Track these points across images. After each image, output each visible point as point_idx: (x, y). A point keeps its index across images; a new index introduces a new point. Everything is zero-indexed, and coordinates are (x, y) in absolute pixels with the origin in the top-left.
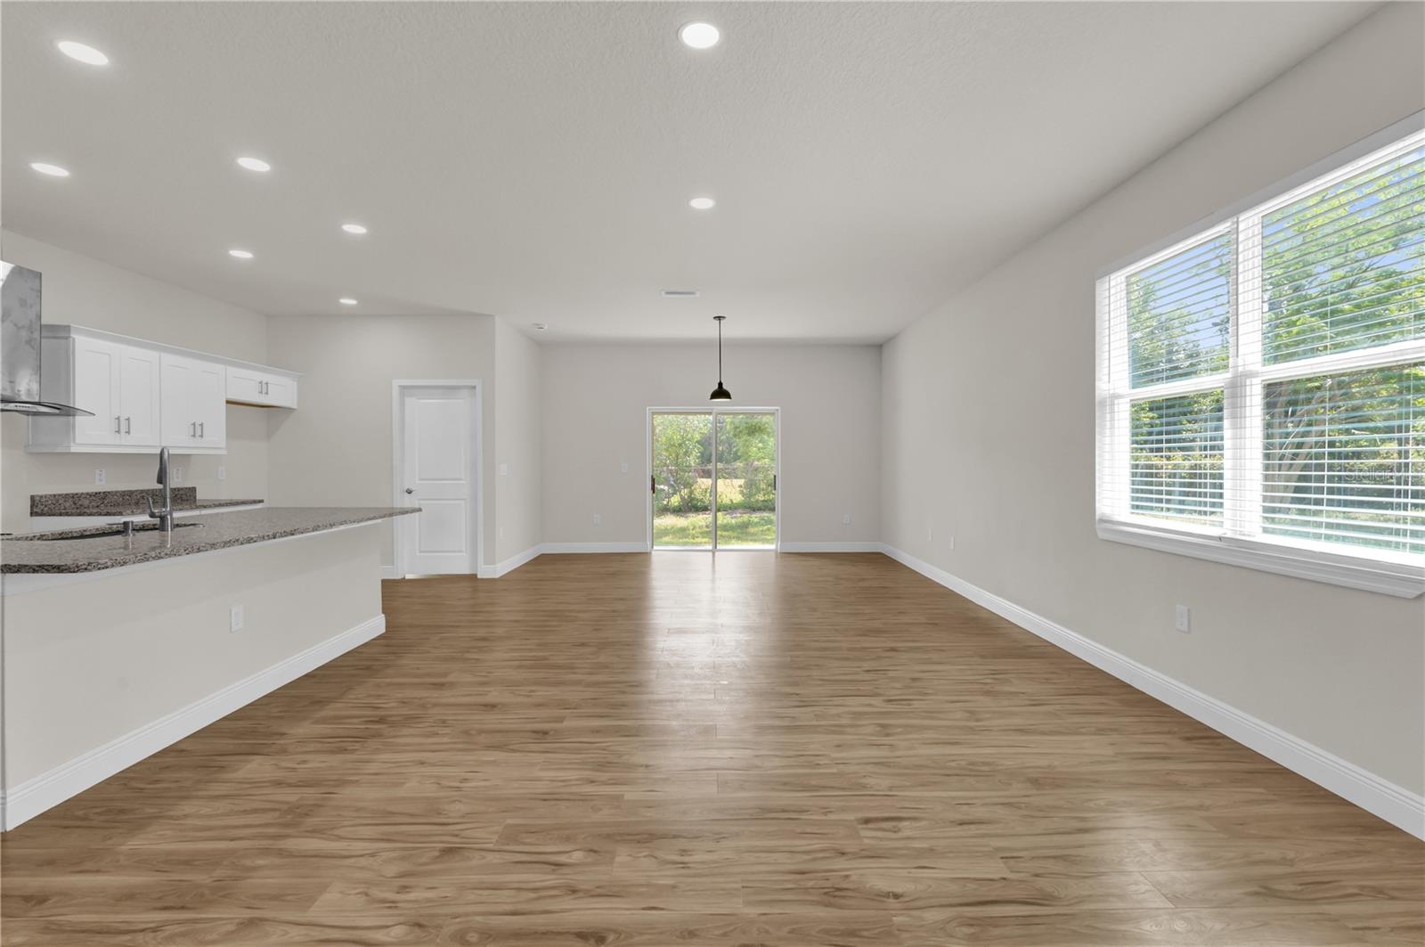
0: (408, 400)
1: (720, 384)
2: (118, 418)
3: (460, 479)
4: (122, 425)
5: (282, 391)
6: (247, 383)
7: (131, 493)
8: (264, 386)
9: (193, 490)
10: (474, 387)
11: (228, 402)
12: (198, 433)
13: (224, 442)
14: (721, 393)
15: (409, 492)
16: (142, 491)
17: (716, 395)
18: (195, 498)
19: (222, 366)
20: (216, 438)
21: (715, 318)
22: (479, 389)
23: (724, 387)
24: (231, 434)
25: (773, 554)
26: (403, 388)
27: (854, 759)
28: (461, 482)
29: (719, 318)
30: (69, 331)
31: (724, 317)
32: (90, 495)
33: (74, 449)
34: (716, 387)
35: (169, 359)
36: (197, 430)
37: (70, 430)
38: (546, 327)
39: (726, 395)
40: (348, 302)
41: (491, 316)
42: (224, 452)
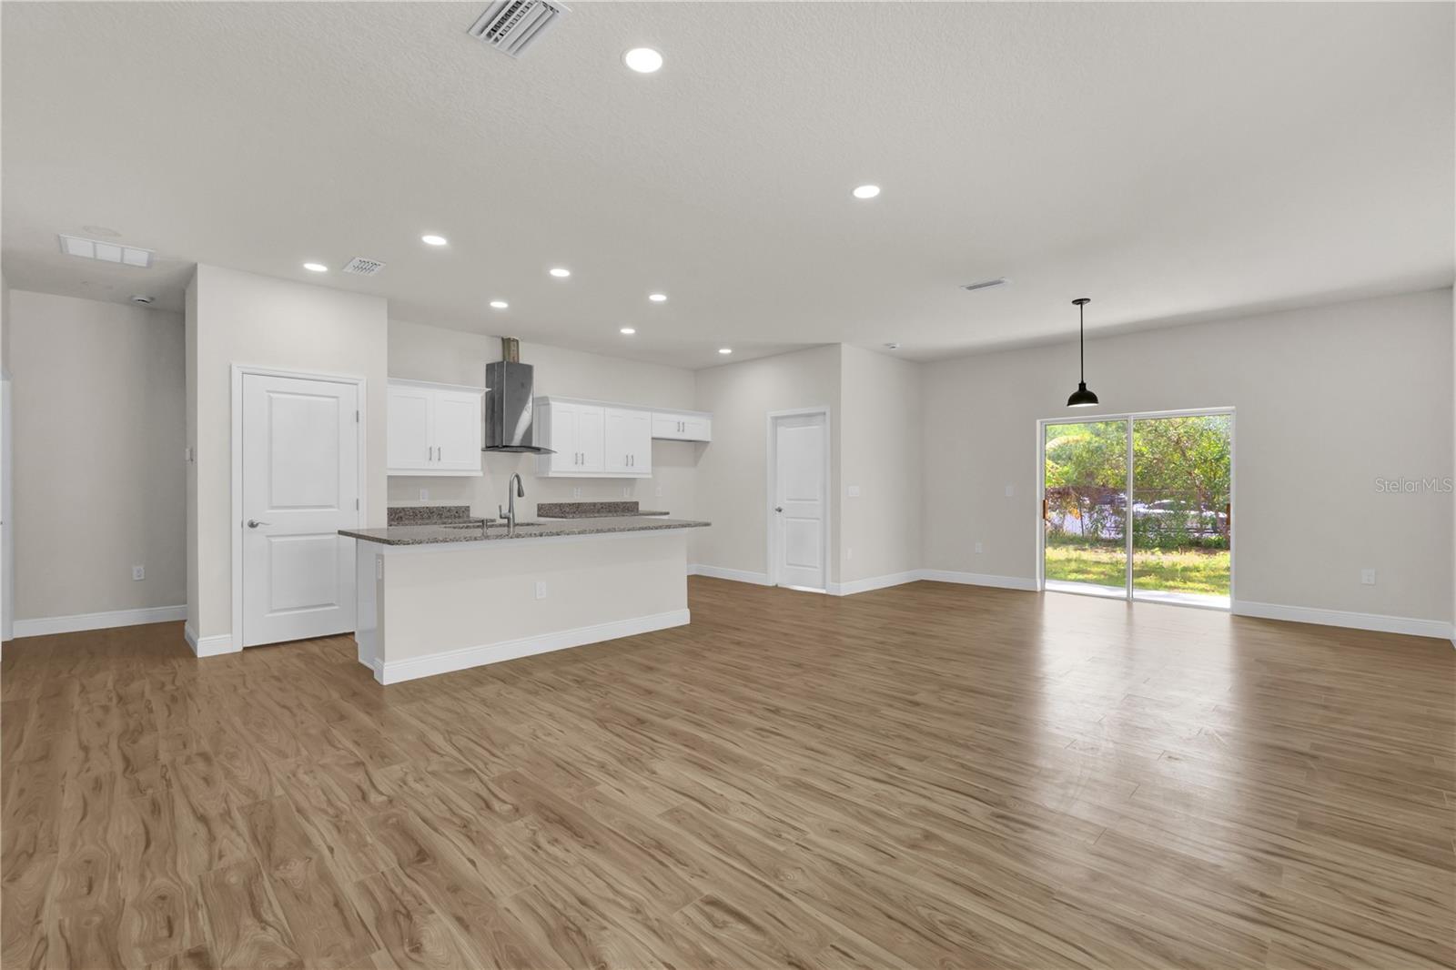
0: (780, 429)
1: (1082, 385)
2: (576, 454)
3: (816, 500)
4: (579, 459)
5: (697, 428)
6: (667, 425)
7: (595, 504)
8: (681, 425)
9: (637, 503)
10: (824, 414)
11: (653, 439)
12: (630, 463)
13: (650, 468)
14: (1083, 395)
15: (780, 510)
16: (602, 504)
17: (1075, 399)
18: (638, 509)
19: (650, 413)
20: (643, 466)
21: (1073, 302)
22: (828, 414)
23: (1088, 388)
24: (656, 462)
25: (1228, 615)
26: (776, 418)
27: (819, 847)
28: (816, 502)
29: (1080, 302)
30: (548, 400)
31: (1088, 300)
32: (570, 505)
33: (551, 475)
34: (1076, 389)
35: (609, 411)
36: (629, 460)
37: (548, 462)
38: (898, 346)
39: (1092, 398)
40: (725, 351)
41: (836, 344)
42: (650, 476)
